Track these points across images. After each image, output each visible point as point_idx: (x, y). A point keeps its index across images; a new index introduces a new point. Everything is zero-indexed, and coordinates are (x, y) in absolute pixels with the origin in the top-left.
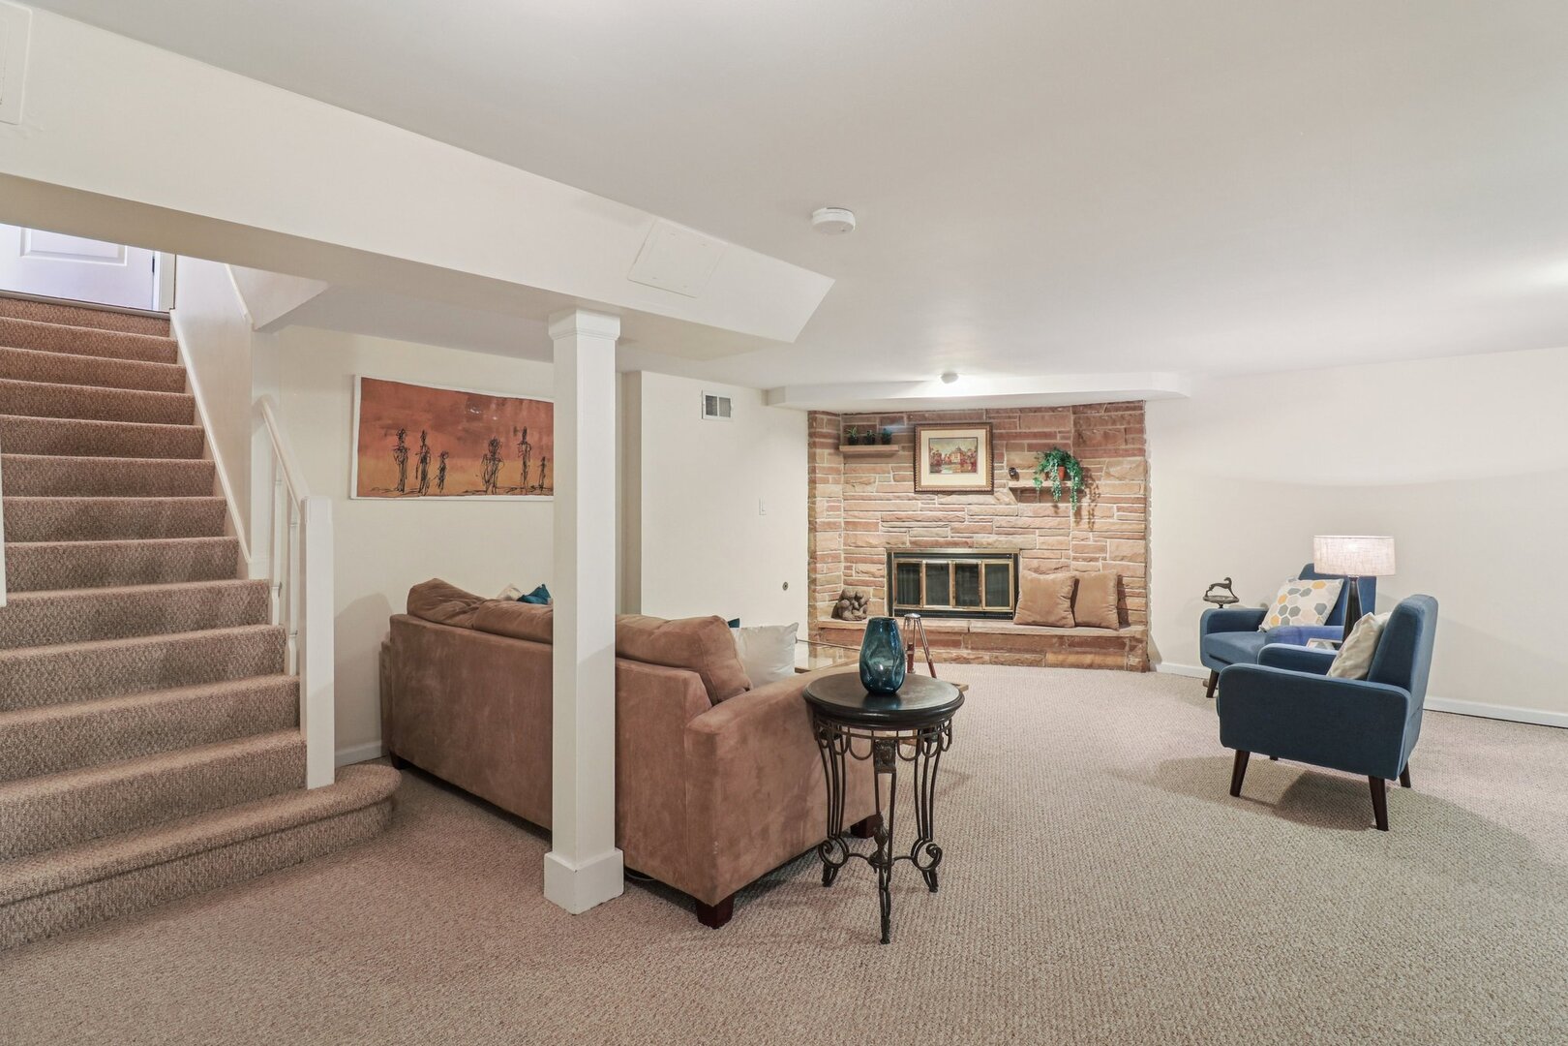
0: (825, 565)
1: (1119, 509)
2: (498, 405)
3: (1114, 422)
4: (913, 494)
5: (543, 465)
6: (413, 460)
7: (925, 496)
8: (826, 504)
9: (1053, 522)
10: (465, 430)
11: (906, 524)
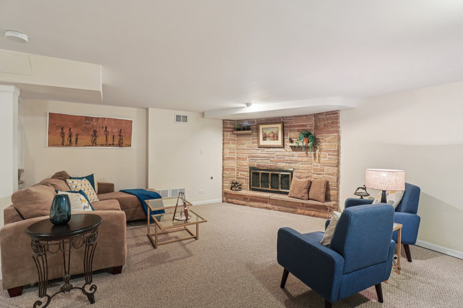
0: (228, 172)
1: (329, 155)
2: (96, 119)
3: (328, 120)
4: (257, 148)
5: (114, 138)
6: (67, 136)
7: (261, 149)
8: (228, 151)
9: (306, 159)
10: (85, 127)
11: (255, 158)
